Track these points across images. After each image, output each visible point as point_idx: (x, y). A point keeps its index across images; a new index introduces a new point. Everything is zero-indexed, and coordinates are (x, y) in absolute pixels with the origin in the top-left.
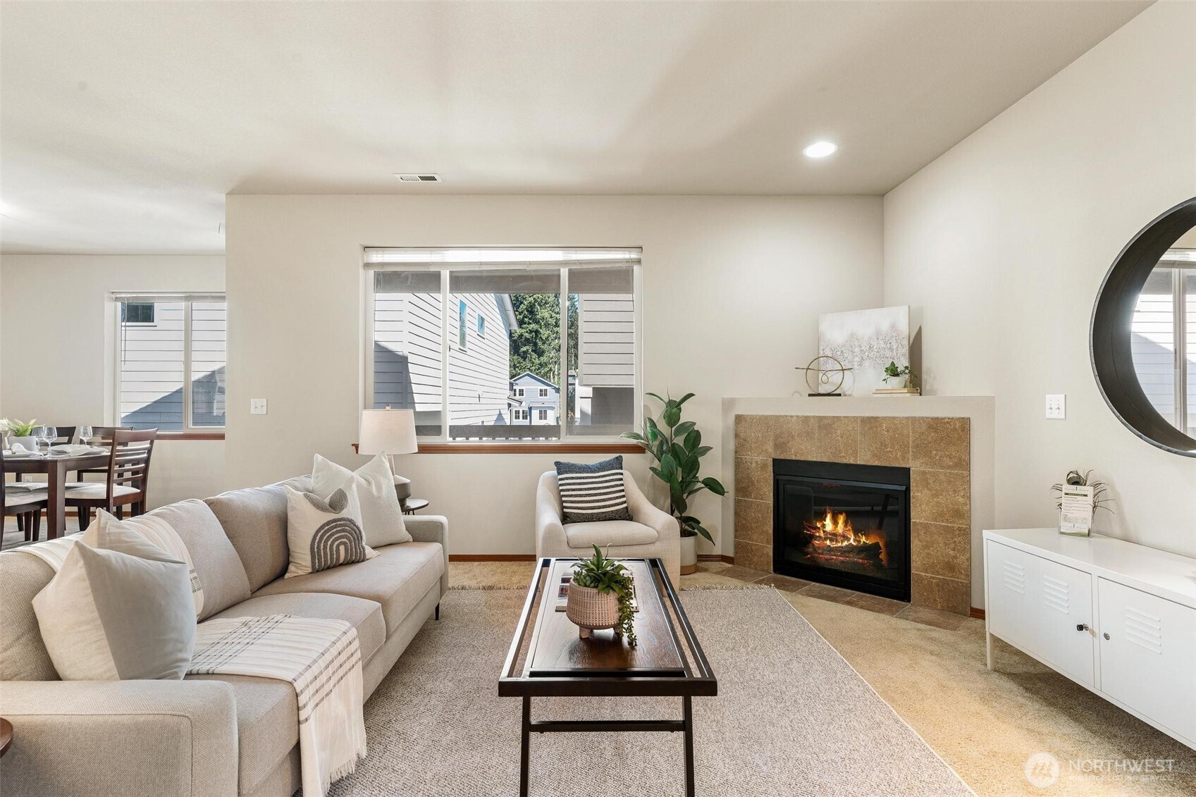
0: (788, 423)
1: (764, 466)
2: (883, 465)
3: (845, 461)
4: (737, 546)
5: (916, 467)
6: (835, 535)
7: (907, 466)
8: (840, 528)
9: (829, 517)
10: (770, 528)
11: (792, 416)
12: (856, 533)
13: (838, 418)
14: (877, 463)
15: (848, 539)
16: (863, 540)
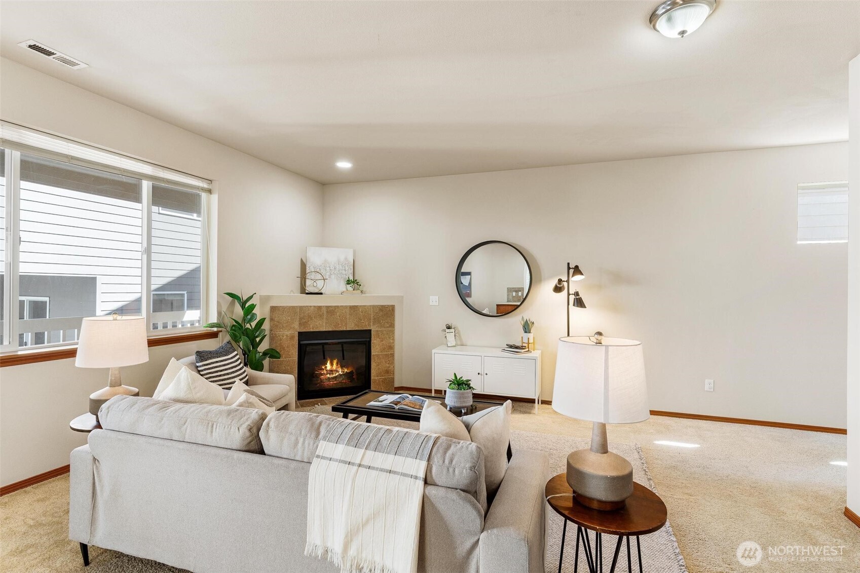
0: (309, 310)
1: (292, 337)
2: (360, 329)
3: (341, 329)
5: (374, 329)
6: (332, 371)
7: (370, 329)
8: (334, 367)
9: (329, 362)
11: (311, 306)
12: (342, 367)
13: (338, 307)
14: (357, 329)
15: (337, 371)
16: (346, 370)
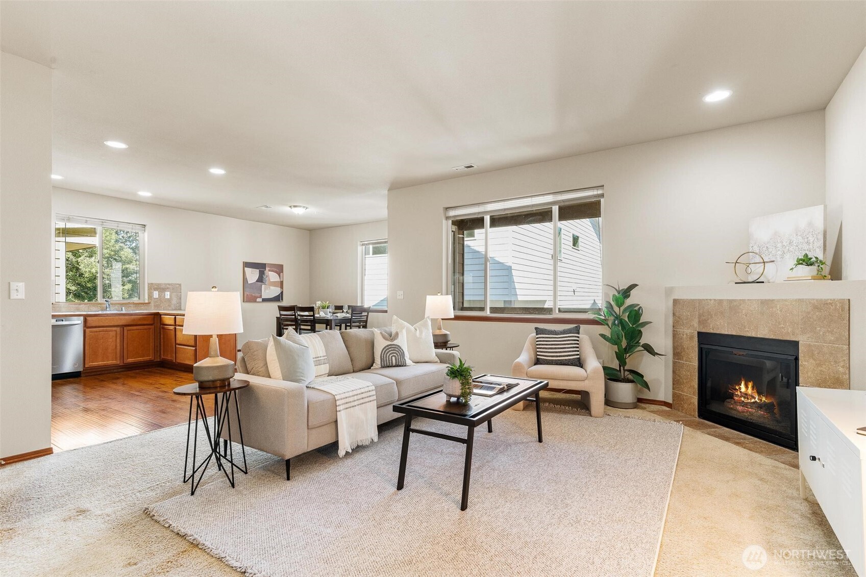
0: (708, 305)
1: (691, 338)
2: (777, 338)
3: (749, 335)
4: (674, 395)
5: (804, 341)
6: (746, 394)
7: (797, 340)
8: (750, 391)
9: (743, 382)
10: (695, 383)
11: (711, 300)
12: (759, 393)
13: (744, 300)
14: (772, 337)
15: (755, 398)
16: (764, 399)
